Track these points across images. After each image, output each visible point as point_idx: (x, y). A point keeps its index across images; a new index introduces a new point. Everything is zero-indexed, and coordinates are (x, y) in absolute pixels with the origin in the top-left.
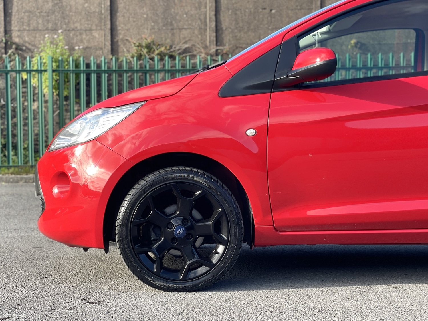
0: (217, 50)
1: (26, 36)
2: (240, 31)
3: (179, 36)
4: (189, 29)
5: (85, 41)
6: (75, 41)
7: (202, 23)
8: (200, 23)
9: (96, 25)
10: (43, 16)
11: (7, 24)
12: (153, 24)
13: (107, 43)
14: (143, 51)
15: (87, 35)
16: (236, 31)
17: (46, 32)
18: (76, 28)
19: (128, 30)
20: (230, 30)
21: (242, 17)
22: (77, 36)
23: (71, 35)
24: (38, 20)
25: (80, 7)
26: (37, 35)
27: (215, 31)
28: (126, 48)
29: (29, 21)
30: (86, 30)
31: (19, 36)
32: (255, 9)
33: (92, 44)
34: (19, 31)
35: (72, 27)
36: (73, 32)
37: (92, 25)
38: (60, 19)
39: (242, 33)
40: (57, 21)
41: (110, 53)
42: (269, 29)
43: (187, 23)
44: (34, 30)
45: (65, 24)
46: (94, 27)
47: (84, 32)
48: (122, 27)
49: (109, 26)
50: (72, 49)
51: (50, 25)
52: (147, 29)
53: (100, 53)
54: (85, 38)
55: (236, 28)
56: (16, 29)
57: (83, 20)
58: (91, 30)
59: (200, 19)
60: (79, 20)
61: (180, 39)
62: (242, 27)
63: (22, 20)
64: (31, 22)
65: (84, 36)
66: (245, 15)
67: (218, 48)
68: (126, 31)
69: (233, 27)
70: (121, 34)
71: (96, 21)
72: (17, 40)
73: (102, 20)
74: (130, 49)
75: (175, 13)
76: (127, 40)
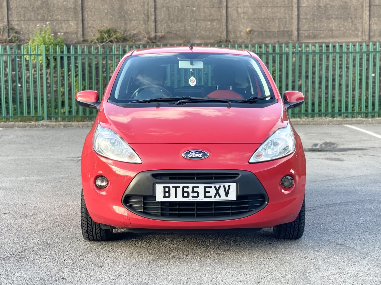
0: (156, 36)
1: (23, 24)
2: (172, 22)
3: (130, 25)
4: (137, 20)
5: (64, 28)
6: (57, 28)
7: (145, 16)
8: (144, 16)
9: (72, 17)
10: (35, 11)
11: (9, 16)
12: (111, 17)
13: (79, 30)
14: (105, 36)
15: (65, 24)
16: (169, 22)
17: (37, 21)
18: (58, 19)
19: (94, 20)
20: (165, 21)
21: (173, 12)
22: (59, 24)
23: (54, 24)
24: (31, 13)
25: (60, 5)
26: (31, 24)
27: (154, 22)
28: (93, 33)
29: (25, 14)
30: (65, 21)
31: (17, 25)
32: (182, 7)
33: (69, 30)
34: (18, 21)
35: (55, 18)
36: (56, 22)
37: (69, 17)
38: (46, 12)
39: (173, 23)
40: (44, 14)
41: (82, 37)
42: (192, 21)
43: (135, 16)
44: (28, 20)
45: (50, 16)
46: (70, 19)
47: (63, 22)
48: (90, 19)
49: (81, 18)
50: (56, 34)
51: (39, 17)
52: (107, 20)
53: (75, 36)
54: (64, 26)
55: (169, 20)
56: (16, 19)
57: (63, 14)
59: (144, 13)
60: (59, 14)
61: (130, 27)
62: (173, 20)
63: (20, 13)
64: (26, 14)
65: (63, 25)
66: (175, 11)
67: (156, 34)
68: (93, 21)
69: (167, 19)
70: (89, 22)
71: (72, 14)
72: (16, 27)
73: (76, 13)
74: (96, 34)
75: (126, 9)
76: (93, 28)
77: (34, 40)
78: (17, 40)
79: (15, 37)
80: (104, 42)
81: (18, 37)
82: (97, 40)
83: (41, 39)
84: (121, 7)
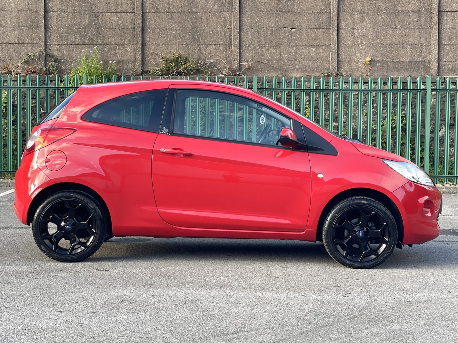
0: (240, 66)
1: (64, 50)
2: (262, 48)
3: (205, 51)
4: (215, 45)
5: (118, 55)
6: (109, 55)
7: (226, 40)
9: (129, 41)
10: (80, 31)
11: (47, 38)
12: (181, 40)
13: (138, 57)
14: (171, 66)
15: (120, 50)
16: (258, 47)
17: (83, 46)
18: (111, 42)
19: (158, 45)
20: (253, 47)
21: (264, 35)
22: (111, 50)
23: (106, 49)
24: (76, 35)
25: (114, 24)
26: (75, 49)
27: (238, 47)
28: (155, 61)
29: (67, 36)
30: (119, 45)
31: (58, 50)
32: (277, 27)
33: (124, 58)
34: (58, 45)
35: (107, 41)
36: (107, 47)
37: (125, 40)
38: (96, 34)
39: (264, 50)
40: (93, 37)
41: (141, 66)
42: (289, 47)
43: (212, 40)
44: (72, 44)
45: (101, 39)
46: (127, 43)
47: (117, 47)
48: (153, 43)
49: (140, 42)
50: (106, 62)
51: (86, 41)
52: (175, 45)
53: (131, 66)
54: (118, 53)
55: (259, 45)
56: (56, 43)
57: (117, 36)
59: (225, 36)
60: (113, 36)
61: (206, 54)
62: (264, 45)
63: (61, 35)
64: (69, 37)
65: (117, 50)
66: (267, 34)
67: (241, 64)
68: (156, 46)
69: (256, 44)
70: (151, 49)
71: (129, 37)
72: (56, 53)
73: (134, 35)
74: (160, 64)
75: (201, 30)
76: (157, 55)
77: (77, 70)
78: (56, 70)
79: (53, 67)
80: (170, 74)
81: (57, 67)
82: (161, 70)
83: (86, 69)
84: (194, 27)
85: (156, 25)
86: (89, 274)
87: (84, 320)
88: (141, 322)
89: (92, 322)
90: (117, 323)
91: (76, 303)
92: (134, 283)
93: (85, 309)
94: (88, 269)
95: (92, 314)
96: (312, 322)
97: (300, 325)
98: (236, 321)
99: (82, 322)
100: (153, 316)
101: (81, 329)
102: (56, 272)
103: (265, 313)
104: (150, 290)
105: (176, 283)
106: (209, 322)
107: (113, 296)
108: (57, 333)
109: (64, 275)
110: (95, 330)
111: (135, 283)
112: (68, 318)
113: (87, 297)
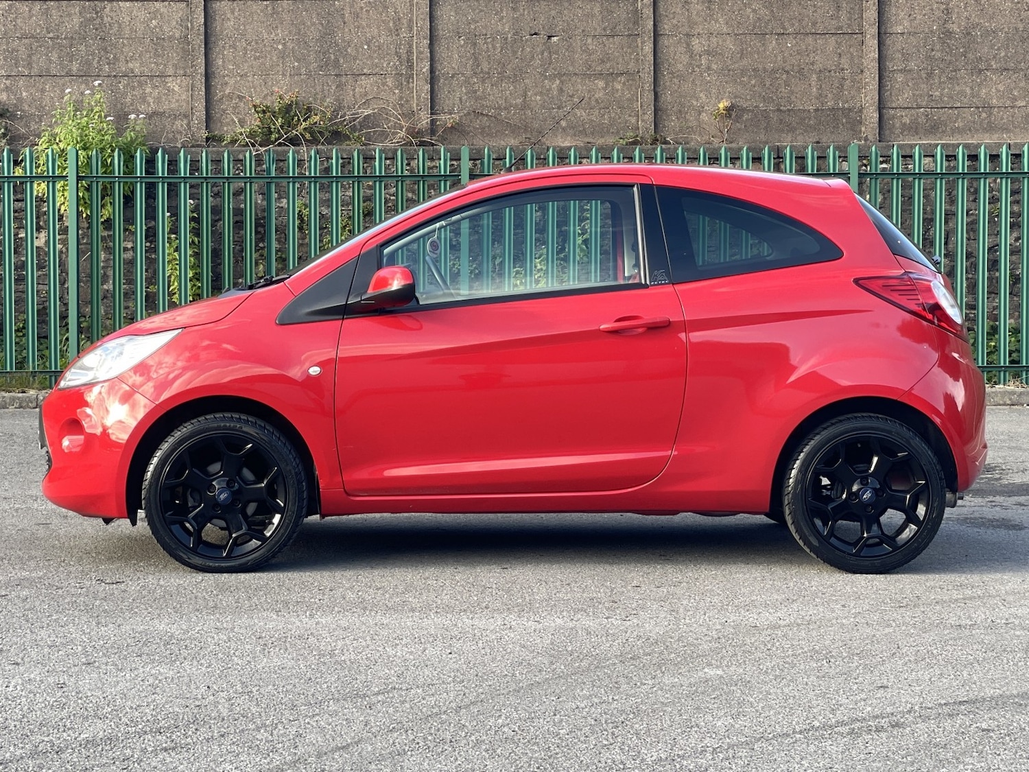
0: (433, 122)
1: (23, 89)
2: (483, 81)
3: (353, 90)
4: (375, 74)
5: (151, 100)
6: (128, 100)
7: (401, 64)
8: (398, 63)
9: (175, 66)
10: (60, 46)
12: (296, 64)
13: (196, 105)
14: (275, 124)
15: (154, 87)
16: (475, 80)
17: (67, 79)
18: (132, 71)
19: (243, 76)
20: (462, 79)
21: (488, 50)
22: (133, 88)
23: (121, 86)
24: (50, 55)
25: (140, 28)
26: (48, 87)
27: (429, 80)
28: (237, 114)
29: (29, 56)
30: (152, 77)
31: (7, 90)
32: (516, 33)
33: (165, 107)
34: (8, 77)
35: (124, 68)
36: (125, 81)
37: (166, 66)
38: (97, 52)
39: (487, 85)
40: (90, 58)
41: (203, 126)
42: (546, 78)
43: (369, 62)
44: (41, 76)
45: (109, 64)
46: (170, 71)
47: (148, 81)
48: (231, 71)
49: (202, 70)
50: (121, 119)
51: (75, 67)
52: (284, 75)
53: (182, 126)
54: (150, 94)
55: (476, 74)
57: (147, 55)
58: (162, 76)
59: (398, 54)
60: (137, 56)
61: (354, 96)
62: (488, 73)
63: (15, 54)
64: (34, 58)
65: (148, 89)
66: (494, 48)
67: (435, 117)
68: (238, 78)
69: (469, 73)
70: (227, 85)
71: (175, 57)
72: (3, 97)
73: (187, 54)
74: (248, 119)
75: (344, 41)
76: (241, 98)
77: (54, 136)
78: (5, 135)
80: (273, 143)
82: (252, 135)
83: (76, 133)
84: (327, 33)
85: (237, 30)
86: (80, 590)
87: (66, 678)
88: (186, 679)
89: (84, 681)
90: (136, 681)
91: (50, 647)
92: (179, 606)
93: (70, 657)
94: (79, 581)
95: (84, 667)
96: (545, 669)
97: (518, 675)
98: (388, 671)
99: (62, 682)
100: (213, 666)
101: (60, 694)
102: (7, 588)
103: (450, 656)
104: (212, 617)
105: (269, 603)
106: (330, 674)
107: (131, 633)
108: (10, 702)
109: (25, 593)
110: (89, 695)
111: (181, 607)
112: (32, 676)
113: (74, 636)
